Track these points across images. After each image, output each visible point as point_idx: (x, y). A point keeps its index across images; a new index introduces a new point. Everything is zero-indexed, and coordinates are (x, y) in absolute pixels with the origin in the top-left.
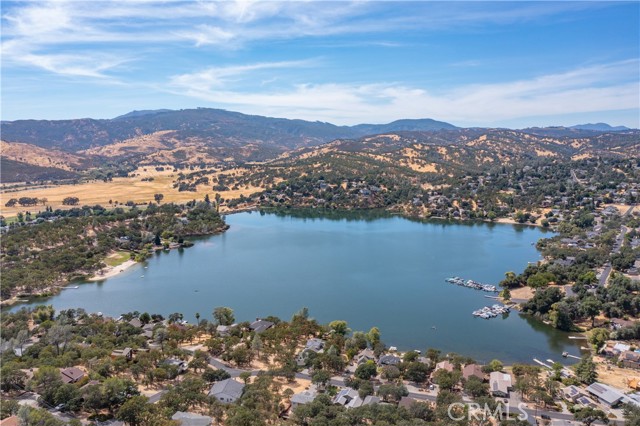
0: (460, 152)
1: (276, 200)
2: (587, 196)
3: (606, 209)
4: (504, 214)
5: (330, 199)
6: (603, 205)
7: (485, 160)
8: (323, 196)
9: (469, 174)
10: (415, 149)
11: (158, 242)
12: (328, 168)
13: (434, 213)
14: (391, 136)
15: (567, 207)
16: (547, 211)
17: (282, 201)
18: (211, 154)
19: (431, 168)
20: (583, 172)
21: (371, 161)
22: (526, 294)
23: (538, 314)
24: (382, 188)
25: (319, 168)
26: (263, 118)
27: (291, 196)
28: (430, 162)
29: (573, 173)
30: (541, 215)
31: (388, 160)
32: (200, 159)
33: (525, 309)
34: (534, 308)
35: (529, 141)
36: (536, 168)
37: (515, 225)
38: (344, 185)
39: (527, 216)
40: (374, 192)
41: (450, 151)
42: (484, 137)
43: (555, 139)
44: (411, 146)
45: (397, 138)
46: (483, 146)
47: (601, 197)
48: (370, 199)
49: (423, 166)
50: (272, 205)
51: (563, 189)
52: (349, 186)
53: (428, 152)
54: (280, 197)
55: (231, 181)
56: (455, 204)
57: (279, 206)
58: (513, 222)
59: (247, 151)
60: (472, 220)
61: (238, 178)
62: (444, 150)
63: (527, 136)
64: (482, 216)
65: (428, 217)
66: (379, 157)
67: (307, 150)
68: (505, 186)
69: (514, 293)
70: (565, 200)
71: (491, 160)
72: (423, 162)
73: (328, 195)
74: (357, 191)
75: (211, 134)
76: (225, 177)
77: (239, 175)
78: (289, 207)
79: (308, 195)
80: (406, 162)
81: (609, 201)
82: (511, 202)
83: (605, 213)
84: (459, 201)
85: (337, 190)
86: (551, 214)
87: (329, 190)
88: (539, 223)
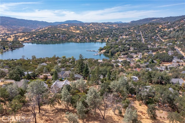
0: (86, 28)
1: (36, 39)
2: (117, 35)
3: (121, 37)
4: (98, 39)
5: (52, 38)
6: (120, 36)
7: (92, 30)
8: (50, 38)
9: (89, 31)
10: (73, 27)
11: (4, 49)
12: (49, 32)
13: (81, 40)
14: (66, 25)
15: (112, 37)
16: (108, 38)
17: (38, 39)
18: (8, 31)
19: (78, 32)
20: (116, 31)
21: (61, 30)
22: (104, 51)
23: (107, 53)
24: (66, 35)
25: (47, 32)
26: (24, 20)
27: (41, 38)
28: (78, 30)
29: (114, 31)
30: (106, 39)
31: (66, 30)
32: (5, 32)
33: (104, 53)
34: (106, 53)
35: (103, 25)
36: (105, 30)
37: (101, 42)
38: (56, 35)
39: (103, 40)
40: (64, 36)
41: (83, 27)
42: (91, 24)
43: (109, 25)
44: (72, 26)
45: (67, 25)
46: (92, 26)
47: (120, 35)
48: (63, 38)
49: (76, 31)
50: (35, 41)
51: (111, 34)
52: (57, 35)
53: (77, 28)
54: (37, 38)
55: (19, 37)
56: (86, 38)
57: (37, 41)
58: (100, 41)
59: (21, 29)
60: (90, 41)
61: (21, 36)
62: (81, 27)
63: (102, 24)
64: (93, 40)
65: (80, 41)
66: (63, 29)
67: (40, 29)
68: (98, 34)
69: (102, 51)
70: (112, 36)
71: (94, 30)
72: (76, 30)
73: (51, 37)
74: (59, 36)
75: (6, 25)
76: (17, 36)
77: (21, 35)
78: (40, 41)
79: (46, 38)
80: (71, 30)
81: (121, 36)
82: (99, 37)
83: (120, 38)
84: (87, 37)
85: (54, 36)
86: (109, 39)
87: (52, 36)
88: (106, 41)
